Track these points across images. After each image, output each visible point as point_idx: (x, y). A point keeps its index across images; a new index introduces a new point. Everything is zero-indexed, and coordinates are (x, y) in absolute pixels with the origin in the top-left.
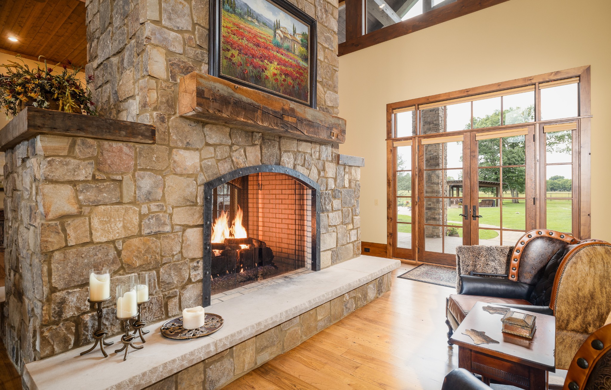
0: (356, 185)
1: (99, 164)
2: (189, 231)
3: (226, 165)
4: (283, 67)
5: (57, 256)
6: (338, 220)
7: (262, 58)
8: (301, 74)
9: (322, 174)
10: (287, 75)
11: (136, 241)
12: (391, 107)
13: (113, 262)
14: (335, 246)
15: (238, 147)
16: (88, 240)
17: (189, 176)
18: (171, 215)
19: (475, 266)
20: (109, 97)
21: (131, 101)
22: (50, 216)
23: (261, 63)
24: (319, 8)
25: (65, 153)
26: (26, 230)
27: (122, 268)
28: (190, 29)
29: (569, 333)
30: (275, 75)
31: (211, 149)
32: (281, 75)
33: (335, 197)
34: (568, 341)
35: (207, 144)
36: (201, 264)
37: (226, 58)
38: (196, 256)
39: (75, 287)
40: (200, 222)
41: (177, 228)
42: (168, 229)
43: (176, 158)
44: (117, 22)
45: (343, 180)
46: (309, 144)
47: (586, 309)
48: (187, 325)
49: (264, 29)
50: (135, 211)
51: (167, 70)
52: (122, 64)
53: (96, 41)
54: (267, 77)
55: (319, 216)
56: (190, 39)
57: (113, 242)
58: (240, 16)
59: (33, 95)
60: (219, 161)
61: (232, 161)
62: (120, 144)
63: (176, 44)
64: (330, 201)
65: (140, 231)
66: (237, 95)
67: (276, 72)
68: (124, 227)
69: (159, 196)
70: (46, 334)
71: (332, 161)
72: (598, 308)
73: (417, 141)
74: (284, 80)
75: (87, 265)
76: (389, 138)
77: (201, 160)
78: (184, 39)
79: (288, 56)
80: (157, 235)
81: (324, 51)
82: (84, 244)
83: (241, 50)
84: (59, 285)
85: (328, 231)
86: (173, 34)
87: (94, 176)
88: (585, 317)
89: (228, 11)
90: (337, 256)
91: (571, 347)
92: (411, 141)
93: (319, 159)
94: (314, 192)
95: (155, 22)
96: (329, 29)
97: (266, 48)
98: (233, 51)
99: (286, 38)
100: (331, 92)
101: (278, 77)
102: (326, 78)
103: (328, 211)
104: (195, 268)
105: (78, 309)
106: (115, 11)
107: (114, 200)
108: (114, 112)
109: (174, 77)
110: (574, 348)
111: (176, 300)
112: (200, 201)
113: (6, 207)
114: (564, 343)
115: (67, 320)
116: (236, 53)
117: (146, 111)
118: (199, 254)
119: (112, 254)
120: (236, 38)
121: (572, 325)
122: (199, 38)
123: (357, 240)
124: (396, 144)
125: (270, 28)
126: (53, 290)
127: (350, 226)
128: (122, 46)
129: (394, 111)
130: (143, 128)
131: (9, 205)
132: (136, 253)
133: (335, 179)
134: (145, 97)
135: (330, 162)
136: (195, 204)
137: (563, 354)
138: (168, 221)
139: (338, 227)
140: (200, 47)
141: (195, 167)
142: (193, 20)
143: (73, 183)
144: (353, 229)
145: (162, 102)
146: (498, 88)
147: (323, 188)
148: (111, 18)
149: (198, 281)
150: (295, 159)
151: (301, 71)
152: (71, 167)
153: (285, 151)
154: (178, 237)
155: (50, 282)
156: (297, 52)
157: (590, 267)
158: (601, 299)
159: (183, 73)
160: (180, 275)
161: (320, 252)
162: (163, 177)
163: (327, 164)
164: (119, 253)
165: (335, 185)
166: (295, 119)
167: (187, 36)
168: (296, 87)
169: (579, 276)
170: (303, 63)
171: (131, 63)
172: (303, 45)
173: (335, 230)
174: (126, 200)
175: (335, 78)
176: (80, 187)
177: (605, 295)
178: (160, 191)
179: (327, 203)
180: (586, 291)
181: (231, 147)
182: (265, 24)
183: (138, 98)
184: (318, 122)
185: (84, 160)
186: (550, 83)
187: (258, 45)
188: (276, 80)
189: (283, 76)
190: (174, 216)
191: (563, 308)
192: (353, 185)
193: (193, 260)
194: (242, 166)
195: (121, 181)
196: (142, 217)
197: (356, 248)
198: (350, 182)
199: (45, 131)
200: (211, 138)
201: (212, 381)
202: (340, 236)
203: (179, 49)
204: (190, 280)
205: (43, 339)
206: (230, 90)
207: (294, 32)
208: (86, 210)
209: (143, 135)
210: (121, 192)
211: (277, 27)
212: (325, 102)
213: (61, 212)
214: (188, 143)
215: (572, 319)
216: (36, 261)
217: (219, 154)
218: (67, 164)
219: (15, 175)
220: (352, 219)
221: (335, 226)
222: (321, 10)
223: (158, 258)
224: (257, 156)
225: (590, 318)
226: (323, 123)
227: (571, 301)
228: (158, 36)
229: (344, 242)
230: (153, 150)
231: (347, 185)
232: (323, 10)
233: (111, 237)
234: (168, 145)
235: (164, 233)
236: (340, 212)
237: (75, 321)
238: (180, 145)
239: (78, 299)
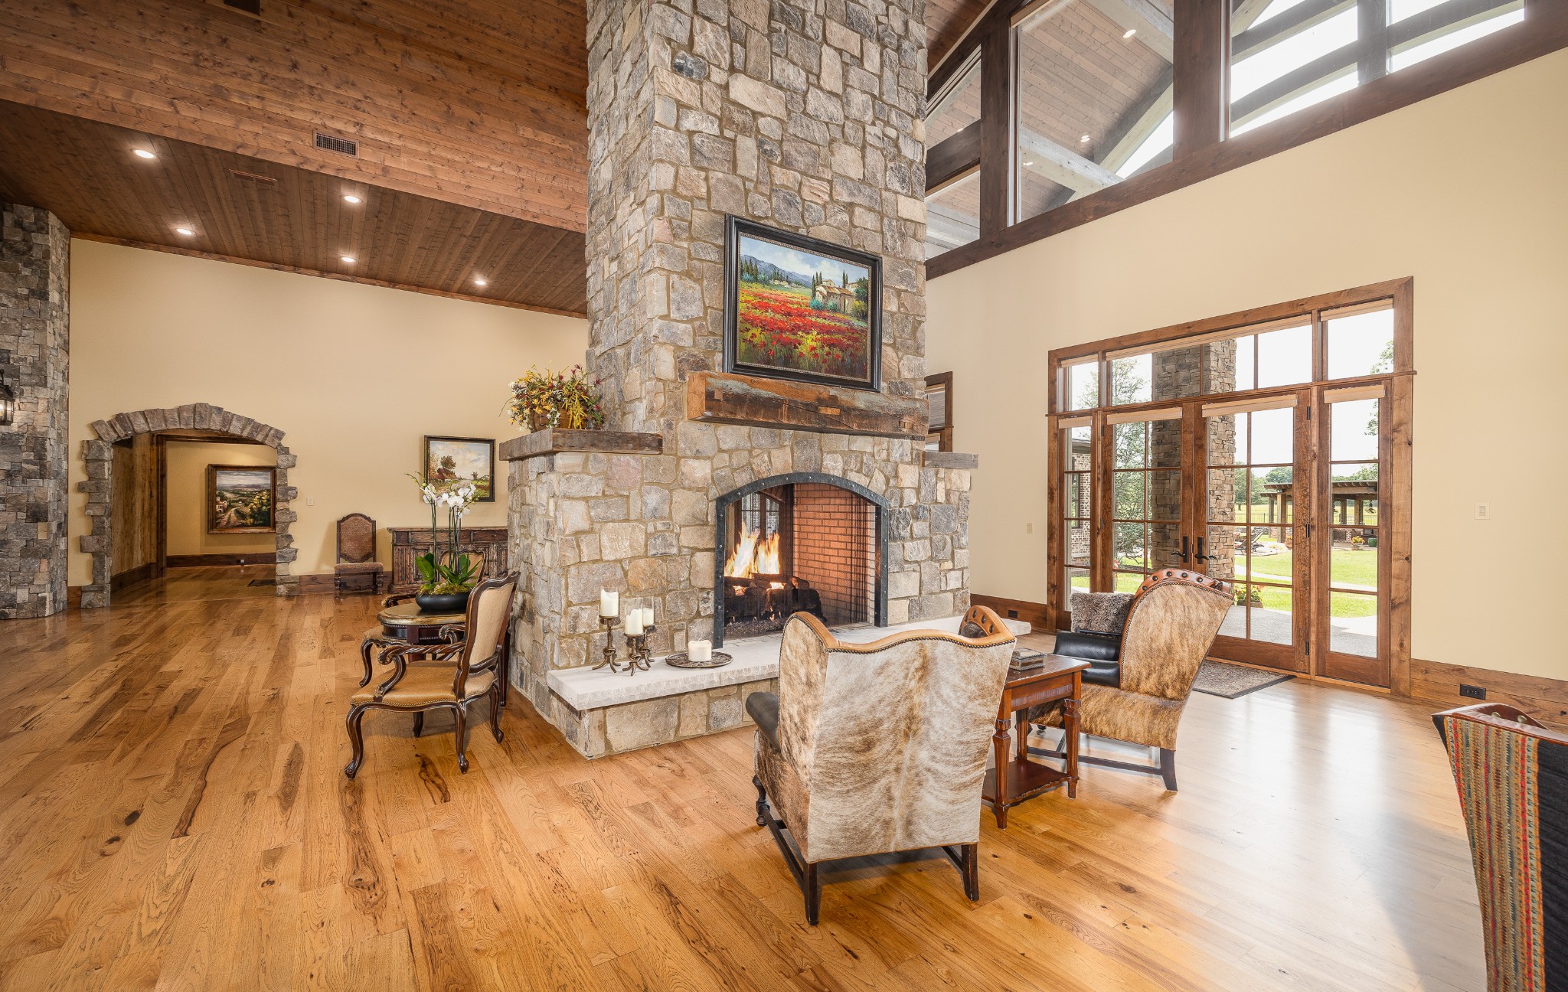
0: (960, 499)
1: (608, 479)
2: (698, 554)
3: (744, 475)
4: (826, 336)
5: (573, 570)
6: (922, 553)
7: (794, 330)
8: (856, 340)
9: (892, 482)
10: (832, 345)
11: (642, 563)
12: (1056, 356)
13: (620, 583)
14: (917, 593)
15: (760, 451)
16: (598, 557)
17: (699, 490)
18: (678, 535)
19: (1089, 622)
20: (613, 395)
21: (637, 403)
22: (567, 532)
23: (792, 337)
24: (888, 235)
25: (579, 470)
26: (539, 547)
27: (628, 589)
28: (701, 315)
29: (1141, 696)
30: (813, 348)
31: (726, 456)
32: (822, 347)
33: (916, 518)
34: (1139, 706)
35: (721, 451)
36: (712, 596)
37: (745, 340)
38: (705, 586)
39: (587, 604)
40: (712, 545)
41: (685, 551)
42: (674, 550)
43: (684, 469)
44: (623, 309)
45: (934, 491)
46: (870, 439)
47: (1162, 666)
48: (693, 658)
49: (797, 290)
50: (641, 529)
51: (675, 368)
52: (628, 358)
53: (599, 323)
54: (801, 355)
55: (886, 545)
56: (701, 326)
57: (620, 561)
58: (765, 282)
59: (547, 407)
60: (735, 469)
61: (752, 469)
62: (628, 457)
63: (685, 337)
64: (908, 523)
65: (646, 551)
66: (754, 391)
67: (814, 344)
68: (631, 546)
69: (666, 514)
70: (564, 645)
71: (911, 463)
72: (1178, 665)
73: (1100, 417)
74: (828, 354)
75: (598, 583)
76: (1052, 411)
77: (713, 470)
78: (693, 328)
79: (833, 319)
80: (664, 557)
81: (899, 296)
82: (595, 561)
83: (765, 326)
84: (574, 600)
85: (902, 570)
86: (682, 326)
87: (604, 492)
88: (1160, 676)
89: (748, 281)
90: (921, 609)
91: (1143, 714)
92: (1089, 417)
93: (888, 460)
94: (878, 509)
95: (662, 317)
96: (908, 261)
97: (800, 316)
98: (754, 331)
99: (830, 294)
100: (911, 357)
101: (818, 351)
102: (901, 337)
103: (903, 539)
104: (705, 600)
105: (589, 626)
106: (620, 295)
107: (622, 517)
108: (619, 413)
109: (682, 377)
110: (1147, 715)
111: (683, 634)
112: (711, 519)
113: (511, 523)
114: (1135, 709)
115: (579, 635)
116: (757, 331)
117: (653, 417)
118: (709, 583)
119: (619, 574)
120: (758, 313)
121: (1144, 686)
122: (712, 324)
123: (963, 588)
124: (1063, 423)
125: (806, 287)
126: (570, 604)
127: (948, 565)
128: (628, 338)
129: (1063, 362)
130: (650, 438)
131: (516, 517)
132: (641, 576)
133: (918, 490)
134: (651, 402)
135: (907, 463)
136: (706, 524)
137: (1134, 722)
138: (675, 542)
139: (922, 565)
140: (713, 334)
141: (705, 479)
142: (704, 303)
143: (586, 499)
144: (953, 569)
145: (670, 407)
146: (1243, 321)
147: (894, 504)
148: (617, 301)
149: (708, 616)
150: (846, 463)
151: (856, 335)
152: (584, 483)
153: (829, 452)
154: (686, 560)
155: (567, 595)
156: (849, 310)
157: (1166, 611)
158: (1182, 654)
159: (692, 369)
160: (688, 606)
161: (886, 600)
162: (671, 491)
163: (901, 468)
164: (626, 574)
165: (918, 498)
166: (838, 410)
167: (697, 323)
168: (848, 360)
169: (1151, 623)
170: (858, 324)
171: (638, 361)
172: (859, 298)
173: (918, 569)
174: (632, 517)
175: (918, 335)
176: (592, 503)
177: (1187, 649)
178: (666, 507)
179: (901, 526)
180: (1161, 642)
181: (750, 452)
182: (798, 283)
183: (644, 401)
184: (877, 409)
185: (595, 476)
186: (1341, 310)
187: (789, 314)
188: (816, 355)
189: (827, 349)
190: (682, 537)
191: (1132, 663)
192: (954, 498)
193: (702, 589)
194: (765, 476)
195: (628, 497)
196: (648, 536)
197: (958, 601)
198: (948, 493)
199: (565, 449)
200: (725, 443)
201: (716, 718)
202: (925, 578)
203: (687, 342)
204: (698, 612)
205: (562, 650)
206: (745, 386)
207: (845, 282)
208: (597, 526)
209: (649, 446)
210: (628, 509)
211: (818, 281)
212: (899, 372)
213: (576, 528)
214: (698, 451)
215: (1143, 678)
216: (554, 576)
217: (735, 461)
218: (582, 481)
219: (527, 489)
220: (953, 553)
221: (916, 562)
222: (892, 236)
223: (665, 583)
224: (786, 461)
225: (1167, 678)
226: (886, 411)
227: (1141, 654)
228: (666, 332)
229: (935, 589)
230: (659, 461)
231: (941, 497)
232: (896, 236)
233: (618, 556)
234: (676, 455)
235: (670, 555)
236: (927, 542)
237: (586, 639)
238: (688, 453)
239: (589, 617)
